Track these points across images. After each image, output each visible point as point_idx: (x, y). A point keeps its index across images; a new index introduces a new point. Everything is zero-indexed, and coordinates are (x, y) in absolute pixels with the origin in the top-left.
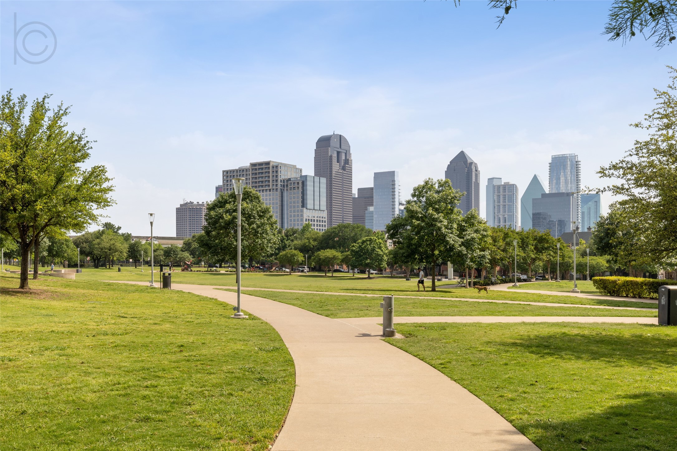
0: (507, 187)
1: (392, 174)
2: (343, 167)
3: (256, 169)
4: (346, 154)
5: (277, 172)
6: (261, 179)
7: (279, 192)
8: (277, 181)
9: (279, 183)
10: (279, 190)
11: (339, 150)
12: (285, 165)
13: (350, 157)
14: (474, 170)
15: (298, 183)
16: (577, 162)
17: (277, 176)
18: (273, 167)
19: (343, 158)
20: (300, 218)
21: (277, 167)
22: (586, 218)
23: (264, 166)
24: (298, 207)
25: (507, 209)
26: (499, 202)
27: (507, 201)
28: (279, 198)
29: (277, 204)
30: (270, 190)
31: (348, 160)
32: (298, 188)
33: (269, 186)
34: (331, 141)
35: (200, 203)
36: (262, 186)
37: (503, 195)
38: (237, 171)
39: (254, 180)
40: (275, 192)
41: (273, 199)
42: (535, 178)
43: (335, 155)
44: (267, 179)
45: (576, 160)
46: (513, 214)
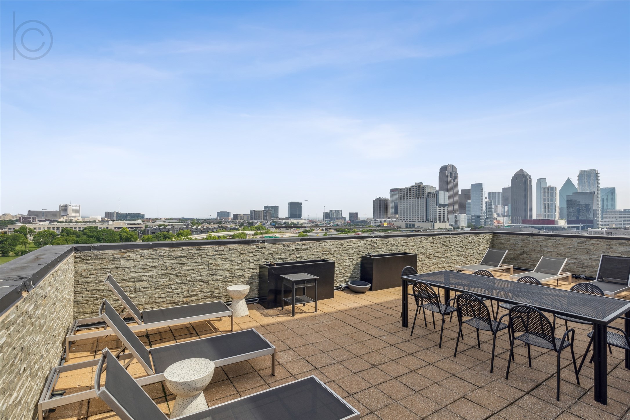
0: (550, 188)
1: (481, 184)
2: (454, 180)
3: (414, 188)
4: (455, 173)
5: (424, 189)
6: (416, 193)
7: (425, 199)
8: (424, 194)
9: (425, 195)
10: (425, 198)
11: (452, 172)
12: (427, 186)
13: (457, 175)
14: (528, 178)
15: (434, 195)
16: (597, 174)
17: (424, 192)
18: (422, 187)
19: (454, 175)
20: (435, 211)
21: (424, 187)
22: (605, 202)
23: (418, 187)
24: (434, 205)
25: (550, 200)
26: (545, 196)
27: (550, 196)
28: (425, 201)
29: (424, 204)
30: (420, 198)
31: (456, 176)
32: (434, 197)
33: (420, 196)
34: (447, 168)
35: (384, 198)
36: (417, 196)
37: (547, 198)
38: (405, 189)
39: (413, 193)
40: (423, 199)
41: (422, 202)
42: (569, 179)
43: (449, 175)
44: (419, 193)
45: (597, 173)
46: (554, 203)
